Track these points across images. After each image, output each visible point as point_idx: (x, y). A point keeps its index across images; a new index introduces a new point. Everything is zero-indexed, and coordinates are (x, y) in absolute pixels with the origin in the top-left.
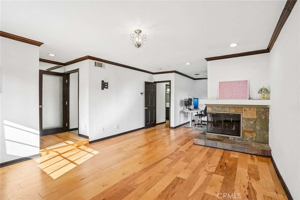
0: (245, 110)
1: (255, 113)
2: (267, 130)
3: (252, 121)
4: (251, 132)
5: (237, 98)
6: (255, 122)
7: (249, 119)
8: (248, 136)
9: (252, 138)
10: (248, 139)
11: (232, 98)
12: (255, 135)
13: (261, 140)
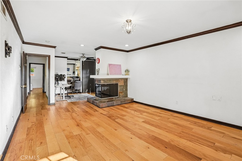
0: (120, 81)
1: (123, 82)
2: (127, 90)
3: (122, 86)
4: (122, 93)
5: (118, 74)
6: (123, 87)
7: (121, 86)
8: (121, 94)
9: (122, 96)
10: (121, 97)
11: (115, 74)
12: (123, 94)
13: (125, 96)
